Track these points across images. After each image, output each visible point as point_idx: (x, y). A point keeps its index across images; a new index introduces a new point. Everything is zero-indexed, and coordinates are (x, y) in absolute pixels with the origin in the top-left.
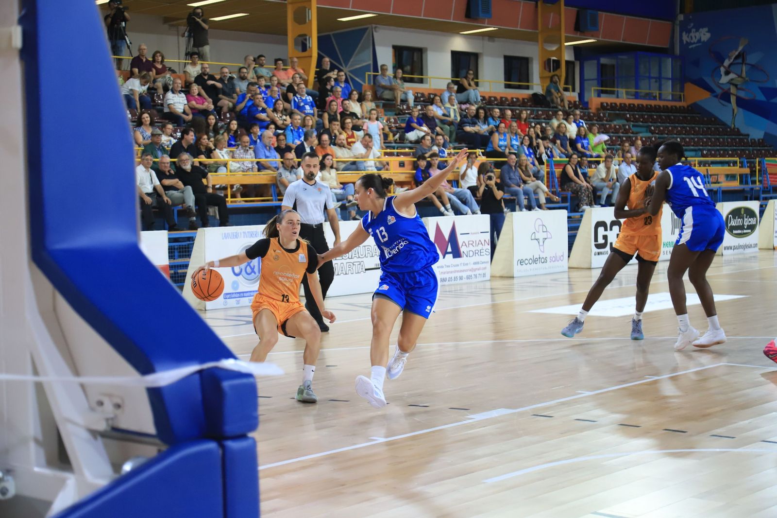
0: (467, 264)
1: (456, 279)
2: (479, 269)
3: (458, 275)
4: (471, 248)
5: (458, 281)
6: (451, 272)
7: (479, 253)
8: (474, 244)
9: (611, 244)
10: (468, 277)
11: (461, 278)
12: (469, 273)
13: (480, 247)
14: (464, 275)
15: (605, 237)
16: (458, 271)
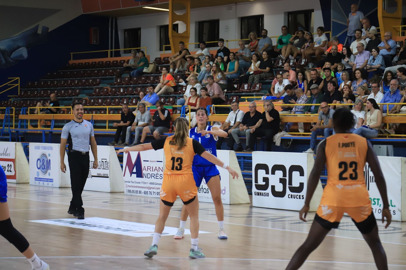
0: (146, 183)
1: (137, 191)
2: (153, 188)
3: (139, 189)
4: (149, 172)
5: (138, 194)
6: (135, 187)
7: (155, 177)
8: (151, 169)
9: (273, 187)
10: (146, 193)
11: (140, 192)
12: (147, 190)
13: (155, 172)
14: (143, 190)
15: (266, 180)
16: (139, 187)
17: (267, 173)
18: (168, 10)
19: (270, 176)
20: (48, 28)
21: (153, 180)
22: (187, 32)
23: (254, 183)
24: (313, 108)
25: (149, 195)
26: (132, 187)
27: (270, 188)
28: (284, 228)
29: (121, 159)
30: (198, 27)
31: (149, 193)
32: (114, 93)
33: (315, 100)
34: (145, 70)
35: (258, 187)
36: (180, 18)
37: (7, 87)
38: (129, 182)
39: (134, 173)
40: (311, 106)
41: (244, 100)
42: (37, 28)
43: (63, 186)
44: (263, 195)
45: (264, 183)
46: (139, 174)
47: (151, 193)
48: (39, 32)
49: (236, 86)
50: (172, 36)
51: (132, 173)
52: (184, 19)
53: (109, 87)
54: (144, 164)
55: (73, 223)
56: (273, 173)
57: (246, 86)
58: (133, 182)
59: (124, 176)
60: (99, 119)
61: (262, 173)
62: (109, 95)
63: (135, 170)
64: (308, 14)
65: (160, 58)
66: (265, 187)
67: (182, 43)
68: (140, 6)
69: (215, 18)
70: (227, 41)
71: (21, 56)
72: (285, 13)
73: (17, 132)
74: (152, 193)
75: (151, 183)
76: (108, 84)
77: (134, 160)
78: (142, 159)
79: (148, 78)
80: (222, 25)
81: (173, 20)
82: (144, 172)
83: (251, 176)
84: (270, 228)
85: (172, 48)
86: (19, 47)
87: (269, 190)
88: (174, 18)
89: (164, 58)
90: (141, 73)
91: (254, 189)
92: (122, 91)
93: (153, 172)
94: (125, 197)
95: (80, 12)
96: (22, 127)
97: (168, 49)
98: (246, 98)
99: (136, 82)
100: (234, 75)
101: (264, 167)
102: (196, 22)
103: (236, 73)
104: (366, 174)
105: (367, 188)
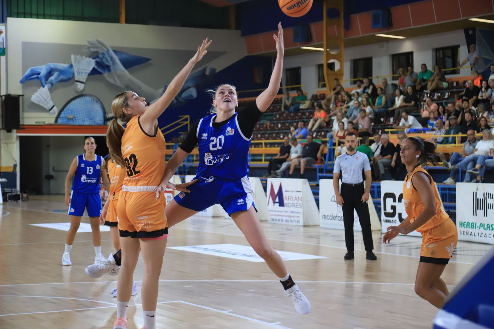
0: (287, 212)
1: (279, 220)
2: (294, 217)
3: (281, 218)
4: (290, 201)
5: (281, 222)
6: (277, 215)
7: (295, 206)
8: (292, 199)
9: (400, 215)
10: (287, 221)
11: (282, 220)
12: (288, 218)
13: (295, 202)
14: (285, 218)
15: (393, 208)
16: (281, 216)
17: (395, 201)
18: (322, 49)
19: (397, 204)
20: (215, 70)
21: (293, 209)
22: (341, 70)
23: (383, 211)
24: (450, 139)
25: (290, 223)
26: (275, 215)
27: (397, 216)
28: (410, 254)
29: (265, 189)
30: (352, 64)
31: (290, 221)
32: (273, 129)
33: (452, 131)
34: (301, 107)
35: (387, 215)
36: (334, 57)
37: (178, 124)
38: (272, 211)
39: (277, 203)
40: (449, 137)
41: (387, 133)
42: (204, 70)
43: (216, 215)
44: (391, 222)
45: (392, 211)
46: (281, 204)
47: (291, 221)
48: (207, 73)
49: (382, 120)
50: (327, 74)
51: (274, 202)
52: (338, 57)
53: (268, 123)
54: (285, 194)
55: (205, 249)
56: (400, 201)
57: (392, 120)
58: (275, 211)
59: (268, 205)
60: (256, 152)
61: (389, 201)
62: (268, 130)
63: (277, 200)
64: (454, 50)
65: (316, 95)
66: (392, 215)
67: (337, 80)
68: (299, 47)
69: (369, 56)
70: (378, 77)
71: (191, 96)
72: (433, 50)
73: (184, 166)
74: (293, 221)
75: (292, 212)
76: (268, 120)
77: (276, 191)
78: (284, 190)
79: (304, 114)
80: (375, 62)
81: (328, 59)
82: (285, 202)
83: (380, 204)
84: (398, 255)
85: (327, 85)
86: (188, 88)
87: (396, 217)
88: (329, 56)
89: (320, 95)
90: (298, 110)
91: (383, 217)
92: (279, 126)
93: (293, 202)
94: (269, 226)
95: (244, 54)
96: (188, 161)
97: (324, 86)
98: (390, 130)
99: (293, 118)
100: (382, 109)
101: (392, 195)
102: (351, 61)
103: (383, 107)
104: (484, 201)
105: (486, 214)
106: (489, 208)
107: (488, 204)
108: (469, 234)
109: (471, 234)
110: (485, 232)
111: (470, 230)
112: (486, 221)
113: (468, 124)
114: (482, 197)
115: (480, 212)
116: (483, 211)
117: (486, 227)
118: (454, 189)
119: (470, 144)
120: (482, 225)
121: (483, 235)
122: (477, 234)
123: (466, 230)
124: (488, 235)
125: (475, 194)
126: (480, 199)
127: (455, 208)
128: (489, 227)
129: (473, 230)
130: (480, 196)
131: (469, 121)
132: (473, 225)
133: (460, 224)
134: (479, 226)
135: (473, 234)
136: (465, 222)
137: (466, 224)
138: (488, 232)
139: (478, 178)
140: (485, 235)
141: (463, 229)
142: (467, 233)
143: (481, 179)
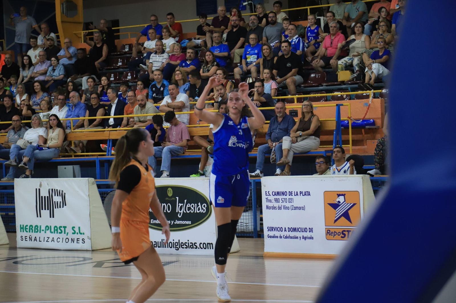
104: (49, 199)
105: (52, 215)
106: (55, 208)
107: (55, 202)
108: (33, 239)
109: (35, 239)
110: (51, 236)
111: (34, 235)
112: (53, 222)
113: (8, 111)
114: (47, 195)
115: (45, 213)
116: (49, 211)
117: (53, 230)
118: (12, 187)
119: (15, 133)
120: (48, 228)
121: (50, 240)
122: (42, 239)
123: (28, 234)
124: (55, 240)
125: (38, 191)
126: (45, 197)
127: (13, 210)
128: (57, 230)
129: (37, 235)
130: (44, 193)
131: (9, 107)
132: (37, 229)
133: (21, 228)
134: (44, 229)
135: (38, 239)
136: (27, 226)
137: (28, 227)
138: (56, 236)
139: (28, 173)
140: (53, 240)
141: (24, 234)
142: (31, 239)
143: (31, 174)
